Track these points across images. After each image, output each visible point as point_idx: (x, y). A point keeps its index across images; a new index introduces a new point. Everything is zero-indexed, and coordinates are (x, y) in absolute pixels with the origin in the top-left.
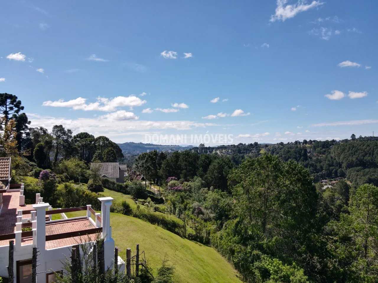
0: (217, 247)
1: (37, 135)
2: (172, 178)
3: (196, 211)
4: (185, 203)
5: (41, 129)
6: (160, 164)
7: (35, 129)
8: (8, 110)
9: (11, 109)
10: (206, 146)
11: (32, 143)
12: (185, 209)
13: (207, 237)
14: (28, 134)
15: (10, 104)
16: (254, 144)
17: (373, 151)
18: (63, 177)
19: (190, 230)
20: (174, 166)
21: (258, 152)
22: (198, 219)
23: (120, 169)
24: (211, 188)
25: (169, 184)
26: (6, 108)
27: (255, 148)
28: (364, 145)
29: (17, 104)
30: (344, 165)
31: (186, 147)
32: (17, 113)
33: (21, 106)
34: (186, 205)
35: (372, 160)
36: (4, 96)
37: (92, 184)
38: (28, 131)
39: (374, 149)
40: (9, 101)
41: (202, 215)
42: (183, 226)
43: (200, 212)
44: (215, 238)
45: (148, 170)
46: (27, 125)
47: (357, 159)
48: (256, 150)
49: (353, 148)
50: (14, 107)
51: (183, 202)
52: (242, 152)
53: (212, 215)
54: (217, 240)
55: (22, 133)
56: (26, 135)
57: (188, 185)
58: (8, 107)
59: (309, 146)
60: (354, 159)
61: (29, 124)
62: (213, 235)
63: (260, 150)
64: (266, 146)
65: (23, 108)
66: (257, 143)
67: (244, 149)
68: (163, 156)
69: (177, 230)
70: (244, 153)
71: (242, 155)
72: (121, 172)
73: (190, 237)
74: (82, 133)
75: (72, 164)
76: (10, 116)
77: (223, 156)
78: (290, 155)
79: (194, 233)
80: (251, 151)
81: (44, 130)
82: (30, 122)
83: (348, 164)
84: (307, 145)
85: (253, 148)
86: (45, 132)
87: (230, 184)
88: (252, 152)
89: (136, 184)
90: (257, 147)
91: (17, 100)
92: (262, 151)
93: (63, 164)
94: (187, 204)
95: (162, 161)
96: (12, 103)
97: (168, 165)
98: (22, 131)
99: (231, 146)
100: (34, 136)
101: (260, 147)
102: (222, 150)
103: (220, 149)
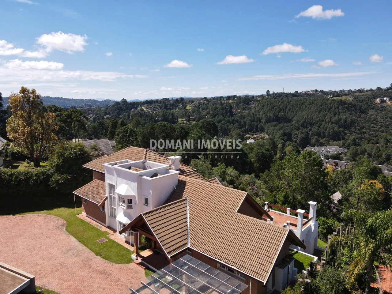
16: (180, 99)
17: (286, 108)
21: (185, 108)
27: (181, 104)
28: (279, 102)
30: (263, 120)
31: (102, 101)
35: (285, 116)
39: (286, 106)
47: (274, 115)
48: (182, 106)
49: (270, 105)
52: (168, 108)
59: (232, 101)
60: (272, 115)
63: (186, 106)
64: (193, 101)
66: (183, 98)
67: (170, 105)
70: (170, 109)
77: (150, 112)
78: (218, 111)
80: (177, 106)
83: (266, 119)
84: (230, 101)
85: (179, 103)
88: (179, 108)
90: (183, 103)
92: (189, 107)
99: (155, 100)
101: (186, 103)
102: (148, 106)
103: (146, 105)
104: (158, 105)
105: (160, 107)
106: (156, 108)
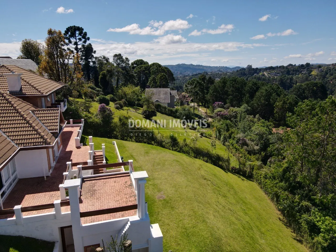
0: (260, 184)
1: (101, 64)
2: (218, 103)
3: (241, 142)
4: (230, 131)
5: (104, 58)
6: (207, 88)
7: (99, 58)
8: (78, 41)
9: (80, 39)
10: (254, 67)
11: (97, 71)
12: (230, 137)
13: (250, 172)
14: (94, 63)
15: (79, 35)
16: (305, 64)
18: (122, 103)
19: (234, 163)
20: (221, 92)
21: (309, 73)
22: (242, 150)
23: (171, 94)
24: (256, 116)
25: (215, 111)
26: (76, 39)
27: (306, 69)
29: (83, 35)
32: (85, 43)
33: (87, 37)
34: (231, 135)
36: (73, 29)
37: (146, 111)
38: (94, 60)
40: (77, 32)
41: (246, 147)
42: (227, 160)
43: (245, 144)
44: (259, 175)
45: (196, 95)
46: (93, 54)
48: (307, 72)
50: (82, 39)
51: (228, 130)
52: (291, 73)
53: (256, 148)
54: (261, 177)
55: (90, 62)
56: (93, 63)
57: (234, 111)
58: (77, 38)
61: (95, 53)
62: (257, 172)
63: (311, 71)
64: (320, 66)
65: (89, 39)
66: (309, 63)
67: (293, 70)
68: (211, 81)
69: (220, 163)
70: (293, 74)
71: (290, 76)
72: (172, 97)
73: (234, 170)
74: (138, 60)
75: (129, 90)
76: (79, 47)
77: (270, 77)
79: (238, 167)
80: (301, 72)
81: (106, 59)
82: (95, 52)
85: (303, 69)
86: (107, 60)
87: (276, 112)
88: (302, 74)
89: (184, 110)
90: (308, 68)
91: (84, 32)
92: (314, 73)
93: (122, 90)
94: (232, 133)
95: (209, 85)
96: (80, 34)
97: (215, 90)
98: (90, 60)
99: (280, 67)
100: (99, 64)
101: (312, 68)
102: (270, 71)
103: (268, 70)
104: (280, 71)
105: (282, 72)
106: (278, 73)
